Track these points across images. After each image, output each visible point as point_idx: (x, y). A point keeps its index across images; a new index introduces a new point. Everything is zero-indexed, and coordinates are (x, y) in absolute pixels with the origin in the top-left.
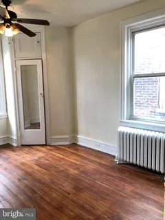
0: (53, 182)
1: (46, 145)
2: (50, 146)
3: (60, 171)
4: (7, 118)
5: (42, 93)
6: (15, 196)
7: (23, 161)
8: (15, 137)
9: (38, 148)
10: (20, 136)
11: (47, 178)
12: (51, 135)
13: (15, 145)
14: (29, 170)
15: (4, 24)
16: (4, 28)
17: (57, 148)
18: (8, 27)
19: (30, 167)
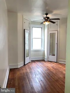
0: (56, 73)
1: (57, 62)
2: (58, 63)
3: (60, 71)
4: (44, 51)
5: (57, 43)
6: (44, 74)
7: (48, 66)
8: (46, 58)
9: (53, 63)
10: (48, 58)
11: (54, 72)
12: (59, 59)
13: (46, 60)
14: (49, 69)
15: (45, 21)
16: (45, 22)
17: (61, 64)
18: (46, 22)
19: (50, 68)
